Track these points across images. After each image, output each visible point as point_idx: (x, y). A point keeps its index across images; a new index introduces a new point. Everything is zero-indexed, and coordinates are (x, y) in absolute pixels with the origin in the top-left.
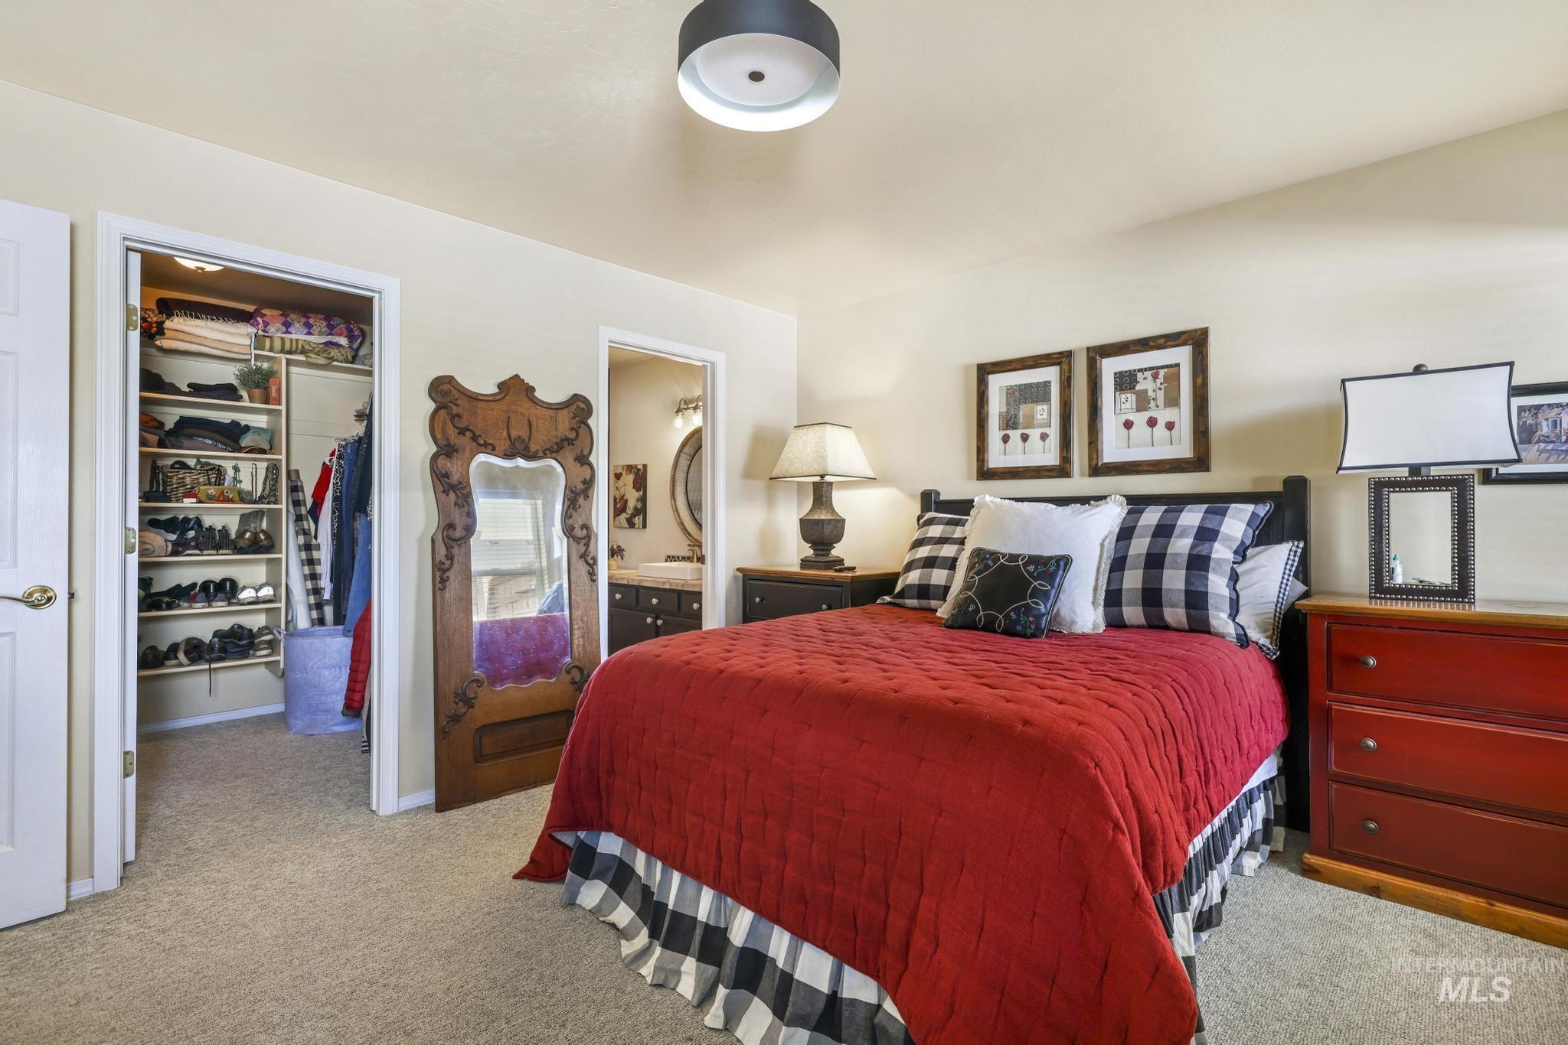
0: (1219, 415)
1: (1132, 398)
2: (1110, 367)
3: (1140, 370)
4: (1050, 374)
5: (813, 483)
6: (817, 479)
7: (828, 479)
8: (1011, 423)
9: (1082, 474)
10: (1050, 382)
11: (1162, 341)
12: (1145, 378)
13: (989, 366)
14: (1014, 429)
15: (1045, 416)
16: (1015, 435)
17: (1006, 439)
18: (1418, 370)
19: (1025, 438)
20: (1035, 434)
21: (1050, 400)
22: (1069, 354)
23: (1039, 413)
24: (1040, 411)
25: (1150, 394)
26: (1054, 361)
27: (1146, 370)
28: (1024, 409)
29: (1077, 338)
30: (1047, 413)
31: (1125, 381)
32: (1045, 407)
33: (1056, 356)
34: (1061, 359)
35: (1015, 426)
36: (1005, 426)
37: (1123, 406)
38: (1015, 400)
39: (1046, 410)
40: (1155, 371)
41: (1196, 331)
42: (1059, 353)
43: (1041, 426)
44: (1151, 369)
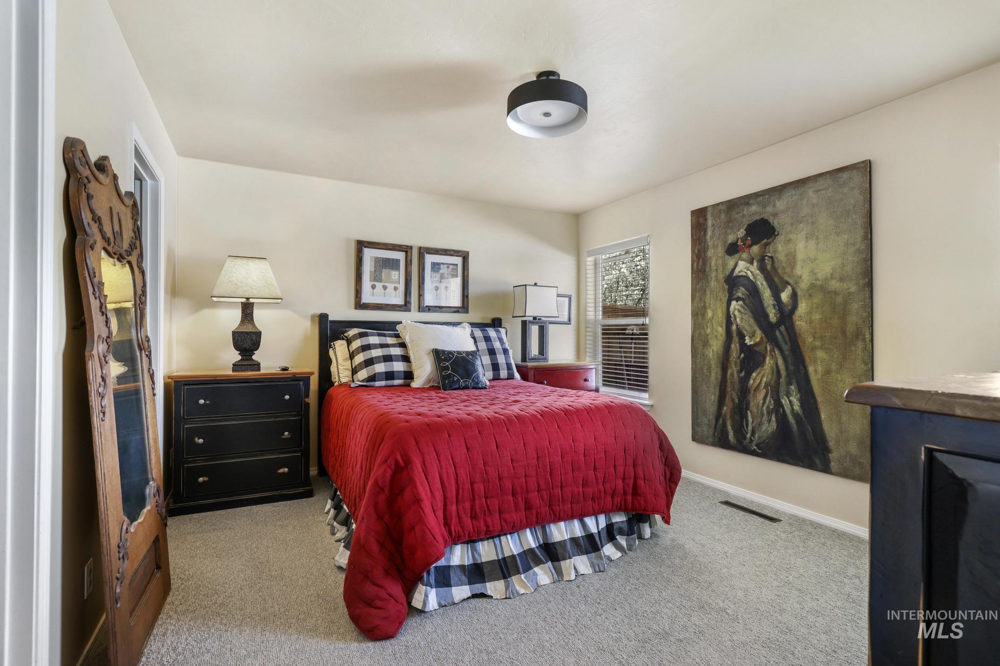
0: (472, 290)
1: (438, 275)
2: (429, 259)
3: (442, 264)
4: (400, 256)
5: (242, 303)
6: (244, 300)
7: (251, 300)
8: (377, 278)
9: (415, 311)
10: (399, 260)
11: (452, 253)
12: (444, 268)
13: (366, 243)
14: (378, 282)
15: (397, 277)
16: (379, 285)
17: (373, 287)
18: (536, 284)
19: (385, 288)
20: (390, 286)
21: (399, 270)
22: (411, 248)
23: (393, 275)
24: (394, 274)
25: (446, 275)
26: (403, 249)
27: (444, 264)
28: (385, 272)
29: (416, 241)
30: (398, 276)
31: (436, 266)
32: (397, 273)
33: (405, 247)
34: (406, 249)
35: (380, 281)
36: (373, 279)
37: (434, 279)
38: (380, 266)
39: (397, 274)
40: (448, 265)
41: (465, 251)
42: (407, 246)
43: (393, 282)
44: (447, 264)
